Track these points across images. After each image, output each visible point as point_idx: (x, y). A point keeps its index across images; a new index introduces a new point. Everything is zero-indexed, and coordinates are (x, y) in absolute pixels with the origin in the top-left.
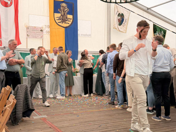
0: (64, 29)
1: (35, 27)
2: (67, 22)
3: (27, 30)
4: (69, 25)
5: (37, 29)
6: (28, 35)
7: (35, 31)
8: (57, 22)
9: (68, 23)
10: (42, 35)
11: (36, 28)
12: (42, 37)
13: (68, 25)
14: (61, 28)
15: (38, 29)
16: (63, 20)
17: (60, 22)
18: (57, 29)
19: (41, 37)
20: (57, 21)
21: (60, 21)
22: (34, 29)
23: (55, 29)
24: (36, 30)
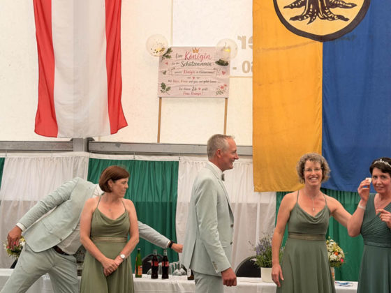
0: (320, 45)
1: (196, 50)
2: (336, 11)
3: (160, 67)
4: (346, 24)
5: (202, 57)
6: (163, 86)
7: (195, 68)
8: (287, 18)
9: (341, 17)
10: (222, 84)
11: (201, 53)
12: (222, 90)
13: (339, 25)
14: (305, 44)
15: (208, 57)
16: (316, 6)
17: (301, 18)
18: (290, 47)
19: (220, 92)
20: (288, 14)
21: (300, 11)
22: (193, 57)
23: (277, 49)
24: (198, 62)
